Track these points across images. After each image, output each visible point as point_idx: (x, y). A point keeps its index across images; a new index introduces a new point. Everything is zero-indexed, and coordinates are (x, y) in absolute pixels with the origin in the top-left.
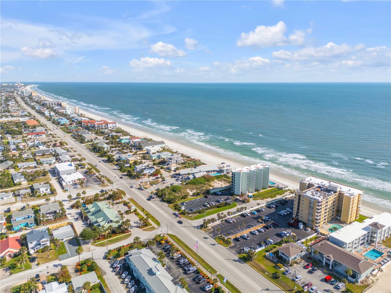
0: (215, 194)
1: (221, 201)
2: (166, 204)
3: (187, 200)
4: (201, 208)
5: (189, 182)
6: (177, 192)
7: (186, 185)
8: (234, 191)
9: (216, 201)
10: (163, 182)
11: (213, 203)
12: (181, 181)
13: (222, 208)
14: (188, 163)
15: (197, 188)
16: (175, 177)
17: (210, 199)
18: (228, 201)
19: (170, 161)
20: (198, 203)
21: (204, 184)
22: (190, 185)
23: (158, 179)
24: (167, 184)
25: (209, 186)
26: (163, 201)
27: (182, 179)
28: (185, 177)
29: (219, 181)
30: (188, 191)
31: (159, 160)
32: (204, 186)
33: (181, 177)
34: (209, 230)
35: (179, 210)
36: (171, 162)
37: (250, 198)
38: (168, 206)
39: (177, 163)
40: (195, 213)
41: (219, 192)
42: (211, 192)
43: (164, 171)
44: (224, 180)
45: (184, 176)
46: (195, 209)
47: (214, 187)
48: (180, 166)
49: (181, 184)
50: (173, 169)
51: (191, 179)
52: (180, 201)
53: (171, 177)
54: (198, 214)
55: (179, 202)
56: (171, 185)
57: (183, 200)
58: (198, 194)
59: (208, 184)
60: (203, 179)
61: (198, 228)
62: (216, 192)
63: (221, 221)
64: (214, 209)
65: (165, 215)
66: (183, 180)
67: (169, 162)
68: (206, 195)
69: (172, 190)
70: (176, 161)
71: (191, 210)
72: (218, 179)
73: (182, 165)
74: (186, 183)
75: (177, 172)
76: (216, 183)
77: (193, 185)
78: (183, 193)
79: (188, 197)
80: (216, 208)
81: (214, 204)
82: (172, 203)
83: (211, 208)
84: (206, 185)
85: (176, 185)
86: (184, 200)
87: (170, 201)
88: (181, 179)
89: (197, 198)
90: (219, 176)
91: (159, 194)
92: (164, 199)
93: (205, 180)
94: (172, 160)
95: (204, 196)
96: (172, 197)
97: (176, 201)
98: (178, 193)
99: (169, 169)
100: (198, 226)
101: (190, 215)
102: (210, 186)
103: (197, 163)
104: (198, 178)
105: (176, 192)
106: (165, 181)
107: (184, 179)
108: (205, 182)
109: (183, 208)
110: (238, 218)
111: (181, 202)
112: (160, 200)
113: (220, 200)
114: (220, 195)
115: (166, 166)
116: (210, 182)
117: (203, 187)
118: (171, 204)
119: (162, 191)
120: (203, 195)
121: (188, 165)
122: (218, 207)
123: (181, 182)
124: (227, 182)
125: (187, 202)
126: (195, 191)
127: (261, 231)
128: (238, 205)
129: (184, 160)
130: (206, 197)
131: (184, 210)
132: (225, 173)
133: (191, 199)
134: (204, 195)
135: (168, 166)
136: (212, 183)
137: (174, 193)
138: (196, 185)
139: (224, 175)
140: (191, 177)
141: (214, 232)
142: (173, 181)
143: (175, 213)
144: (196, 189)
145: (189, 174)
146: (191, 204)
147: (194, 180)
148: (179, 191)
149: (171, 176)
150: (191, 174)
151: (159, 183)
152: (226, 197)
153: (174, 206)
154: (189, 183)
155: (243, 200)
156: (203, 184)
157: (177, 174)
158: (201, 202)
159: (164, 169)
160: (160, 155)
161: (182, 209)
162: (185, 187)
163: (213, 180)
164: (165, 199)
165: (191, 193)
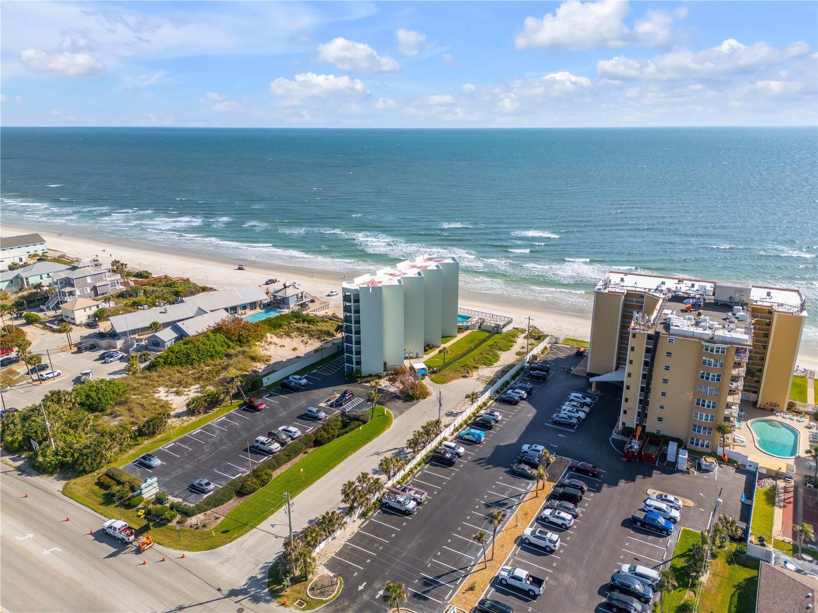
0: (285, 387)
1: (322, 415)
2: (54, 484)
3: (167, 439)
4: (242, 463)
5: (160, 357)
6: (109, 411)
7: (148, 373)
8: (359, 363)
9: (301, 417)
10: (35, 376)
11: (292, 429)
12: (121, 359)
13: (336, 442)
14: (145, 292)
15: (199, 378)
16: (93, 348)
17: (272, 412)
18: (348, 407)
19: (68, 289)
20: (221, 442)
21: (229, 356)
22: (166, 370)
23: (14, 367)
24: (57, 380)
25: (249, 360)
26: (35, 468)
27: (125, 349)
28: (137, 340)
29: (280, 337)
30: (162, 394)
31: (20, 294)
32: (228, 365)
33: (119, 343)
34: (321, 589)
35: (128, 505)
36: (71, 294)
37: (424, 376)
38: (65, 492)
39: (96, 294)
40: (217, 501)
41: (297, 377)
42: (267, 382)
43: (42, 332)
44: (298, 329)
45: (136, 336)
46: (216, 478)
47: (272, 362)
48: (112, 304)
49: (127, 370)
50: (81, 316)
51: (168, 344)
52: (132, 452)
53: (75, 349)
54: (234, 503)
55: (126, 455)
56: (77, 380)
57: (146, 443)
58: (213, 402)
59: (244, 352)
60: (220, 337)
61: (256, 599)
62: (287, 378)
63: (363, 515)
64: (301, 456)
65: (46, 552)
66: (133, 354)
67: (64, 294)
68: (246, 399)
69: (82, 404)
70: (95, 289)
71: (197, 490)
72: (275, 328)
73: (121, 300)
74: (147, 363)
75: (103, 327)
76: (273, 346)
77: (180, 369)
78: (138, 411)
79: (169, 421)
80: (310, 451)
81: (299, 433)
82: (85, 472)
83: (290, 453)
84: (235, 359)
85: (102, 381)
86: (151, 440)
87: (75, 462)
88: (121, 350)
89: (211, 418)
90: (276, 318)
91: (9, 439)
92: (40, 459)
93: (229, 338)
94: (72, 286)
95: (240, 406)
96: (83, 439)
97: (109, 454)
98: (113, 415)
99: (63, 323)
100: (253, 581)
101: (193, 520)
102: (253, 359)
103: (180, 289)
104: (199, 335)
105: (102, 410)
106: (44, 368)
107: (138, 349)
108: (229, 347)
109: (150, 489)
110: (424, 477)
111: (134, 455)
112: (18, 469)
113: (318, 411)
114: (307, 388)
115: (51, 313)
116: (250, 347)
117: (225, 368)
118: (79, 480)
119: (25, 418)
120: (237, 402)
121: (144, 299)
122: (318, 443)
123: (123, 365)
124: (311, 336)
125: (165, 447)
126: (193, 392)
127: (560, 522)
128: (396, 416)
129: (125, 284)
130: (251, 407)
131: (159, 500)
132: (293, 306)
133: (185, 429)
134: (242, 402)
135: (59, 312)
136: (259, 348)
137: (91, 416)
138: (192, 364)
139: (293, 312)
140: (167, 336)
141: (353, 600)
142: (88, 363)
143: (111, 531)
144: (197, 379)
145: (155, 327)
146: (191, 457)
147: (183, 347)
148: (120, 404)
149: (76, 345)
150: (165, 325)
151: (17, 381)
152: (335, 393)
153: (100, 484)
154: (162, 360)
155: (402, 392)
156: (221, 358)
157: (102, 336)
158: (232, 433)
159: (43, 323)
160: (24, 275)
161: (145, 496)
162: (144, 381)
163: (260, 337)
164: (44, 456)
165: (178, 403)
